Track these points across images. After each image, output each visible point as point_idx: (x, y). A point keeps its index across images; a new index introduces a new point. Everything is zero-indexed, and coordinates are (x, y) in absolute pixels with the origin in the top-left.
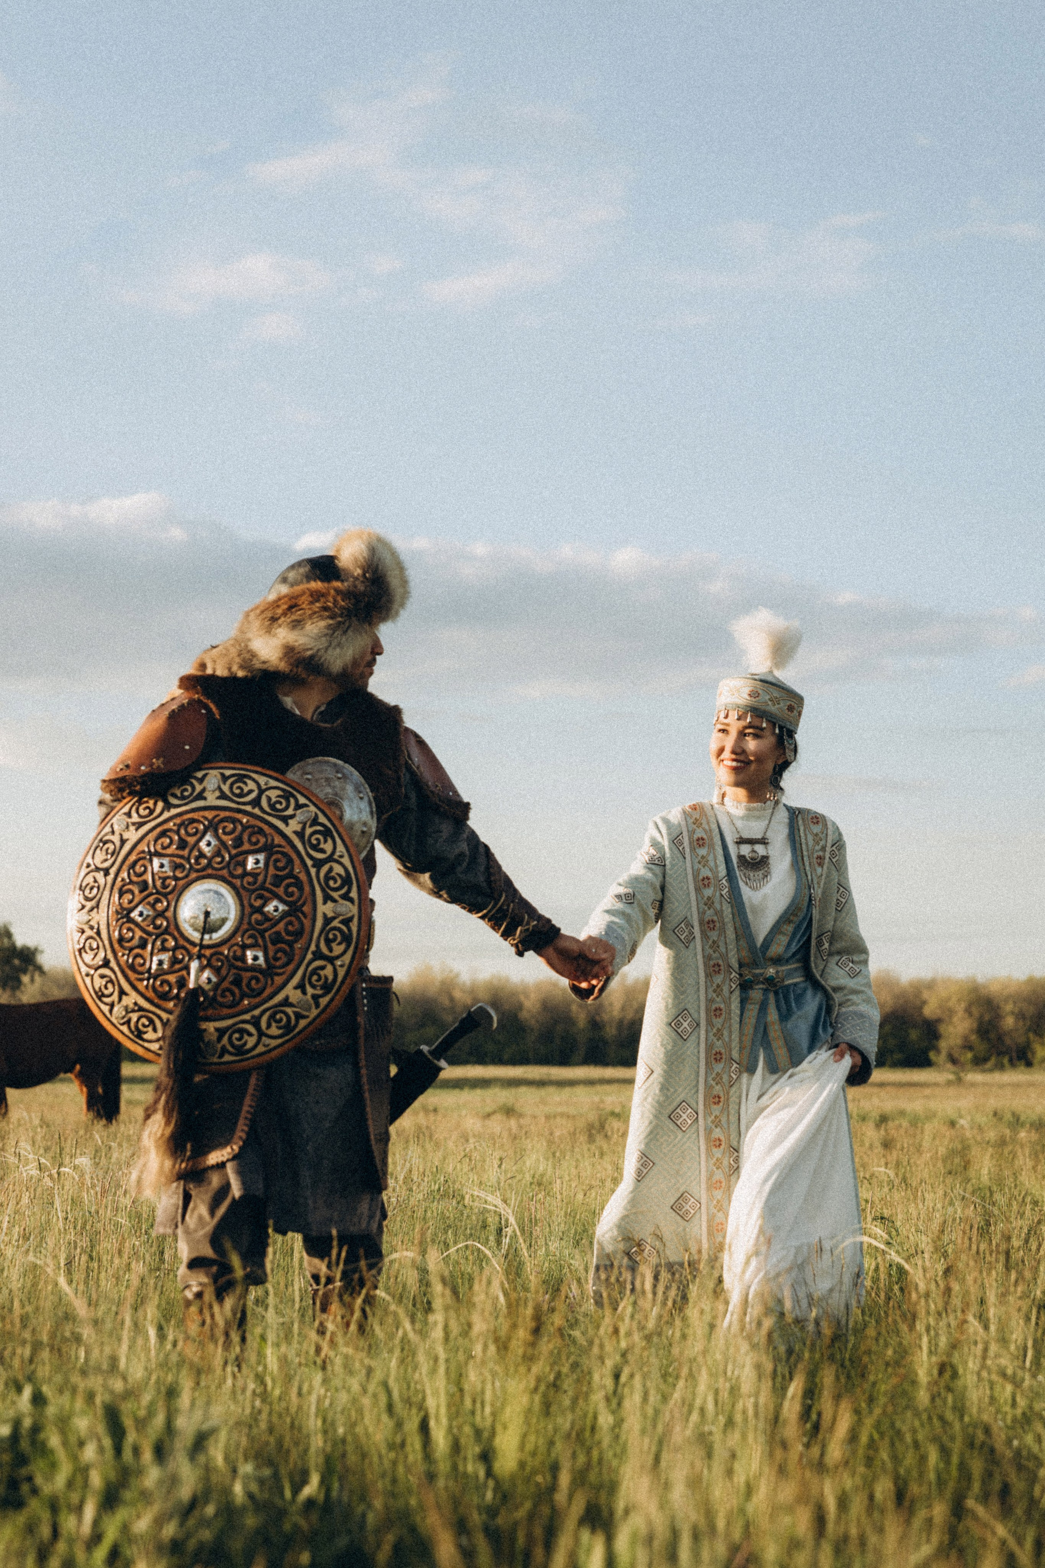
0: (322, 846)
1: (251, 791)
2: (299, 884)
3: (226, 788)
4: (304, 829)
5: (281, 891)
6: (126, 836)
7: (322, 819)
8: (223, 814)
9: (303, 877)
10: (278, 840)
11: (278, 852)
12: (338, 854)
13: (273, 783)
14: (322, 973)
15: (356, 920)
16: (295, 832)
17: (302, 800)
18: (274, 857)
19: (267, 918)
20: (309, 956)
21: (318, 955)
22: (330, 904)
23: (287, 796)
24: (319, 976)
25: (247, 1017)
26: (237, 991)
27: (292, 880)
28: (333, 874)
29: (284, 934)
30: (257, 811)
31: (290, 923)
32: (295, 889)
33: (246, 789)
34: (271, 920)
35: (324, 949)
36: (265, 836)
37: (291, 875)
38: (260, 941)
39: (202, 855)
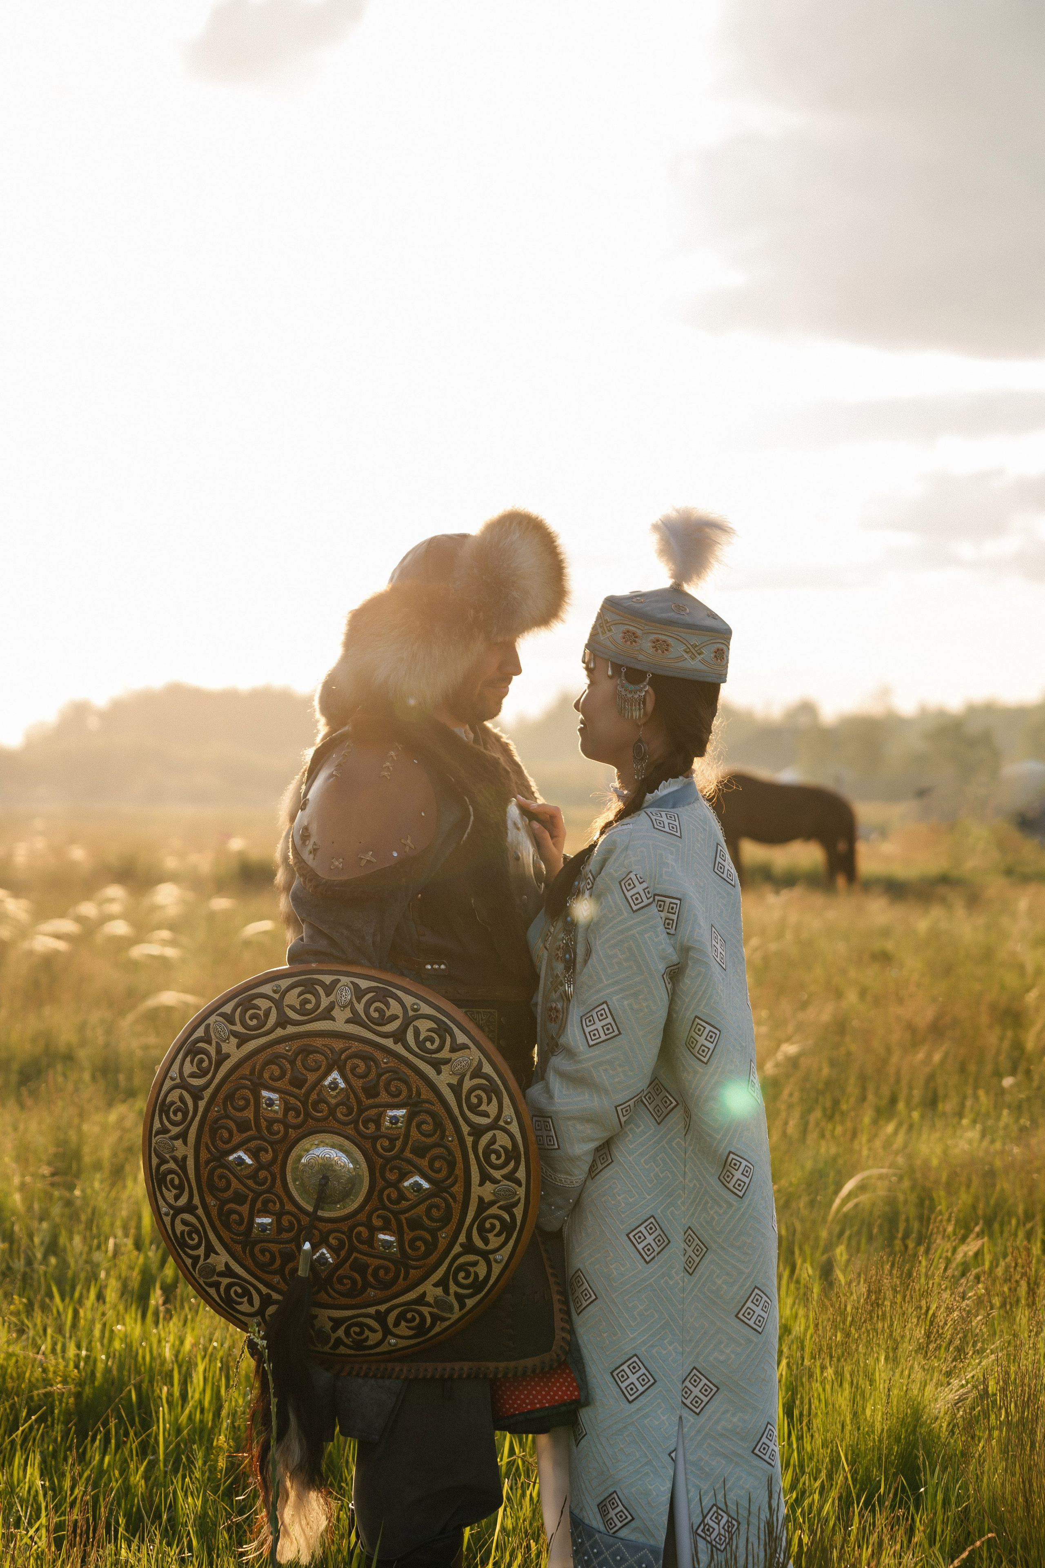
0: (490, 1236)
1: (486, 1115)
2: (431, 1247)
3: (468, 1084)
4: (492, 1203)
5: (408, 1236)
6: (336, 1013)
7: (518, 1212)
8: (438, 1108)
9: (442, 1244)
10: (458, 1189)
11: (445, 1199)
12: (498, 1257)
13: (514, 1128)
14: (367, 1332)
15: (447, 1323)
16: (481, 1199)
17: (521, 1174)
18: (437, 1200)
19: (371, 1241)
20: (372, 1310)
21: (381, 1318)
22: (439, 1291)
23: (512, 1155)
24: (362, 1332)
25: (264, 1290)
26: (278, 1262)
27: (429, 1237)
28: (472, 1269)
29: (370, 1270)
30: (469, 1140)
31: (387, 1270)
32: (423, 1248)
33: (483, 1107)
34: (373, 1248)
35: (391, 1318)
36: (451, 1172)
37: (433, 1233)
38: (343, 1253)
39: (378, 1121)
